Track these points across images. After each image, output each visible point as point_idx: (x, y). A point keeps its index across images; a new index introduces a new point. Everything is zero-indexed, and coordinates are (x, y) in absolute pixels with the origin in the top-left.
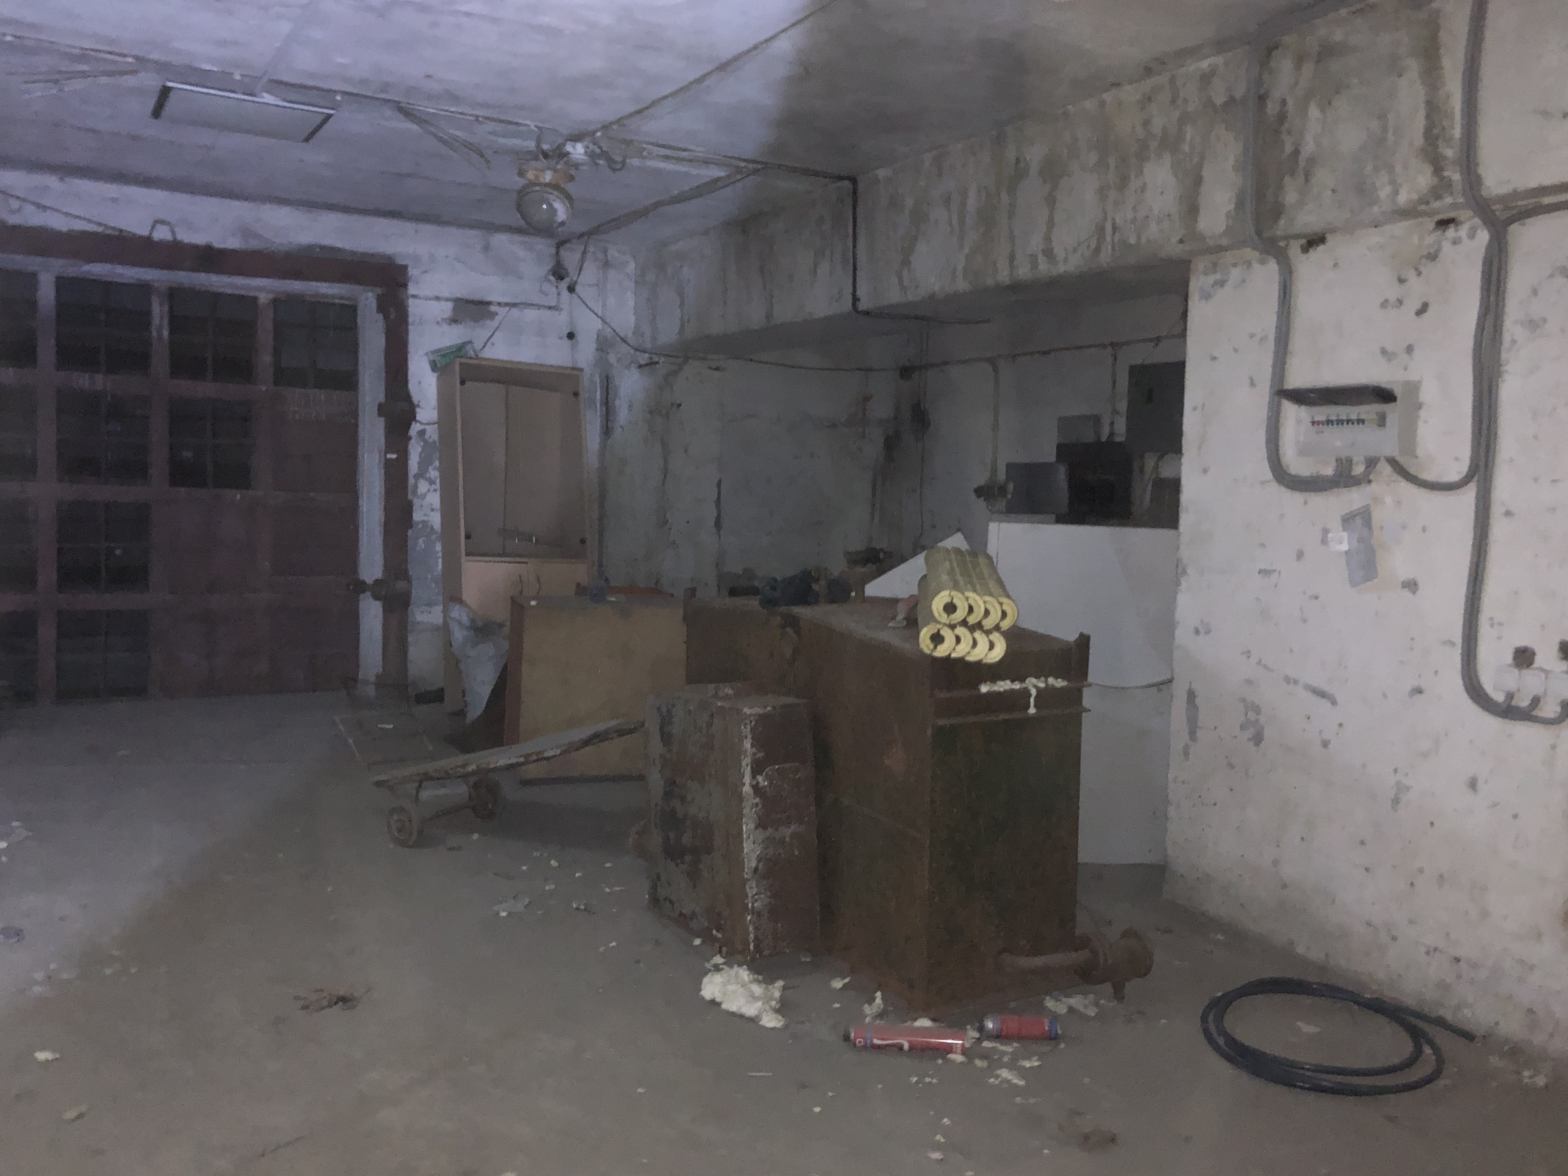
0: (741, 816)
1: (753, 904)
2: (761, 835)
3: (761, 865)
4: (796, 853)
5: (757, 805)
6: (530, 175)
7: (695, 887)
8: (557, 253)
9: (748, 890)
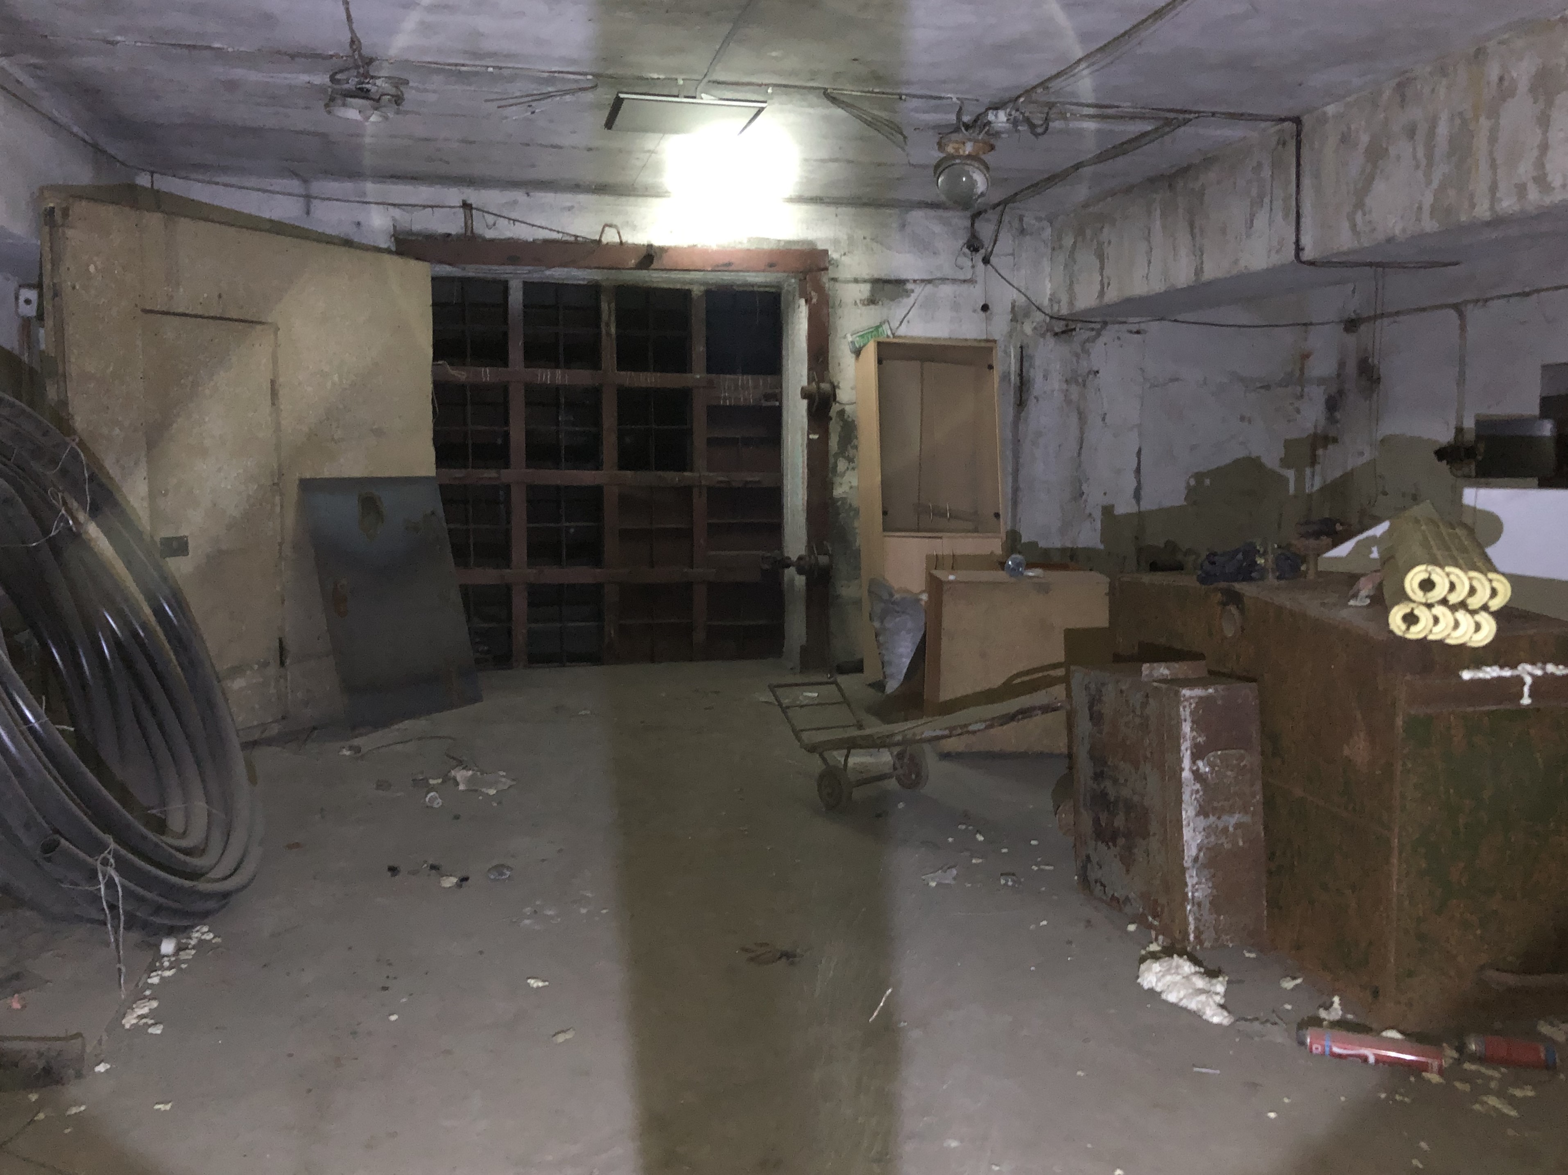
0: (1179, 801)
1: (1193, 893)
2: (1202, 822)
3: (1202, 854)
4: (1241, 843)
5: (1197, 792)
6: (950, 149)
7: (1128, 871)
8: (973, 224)
9: (1188, 879)
